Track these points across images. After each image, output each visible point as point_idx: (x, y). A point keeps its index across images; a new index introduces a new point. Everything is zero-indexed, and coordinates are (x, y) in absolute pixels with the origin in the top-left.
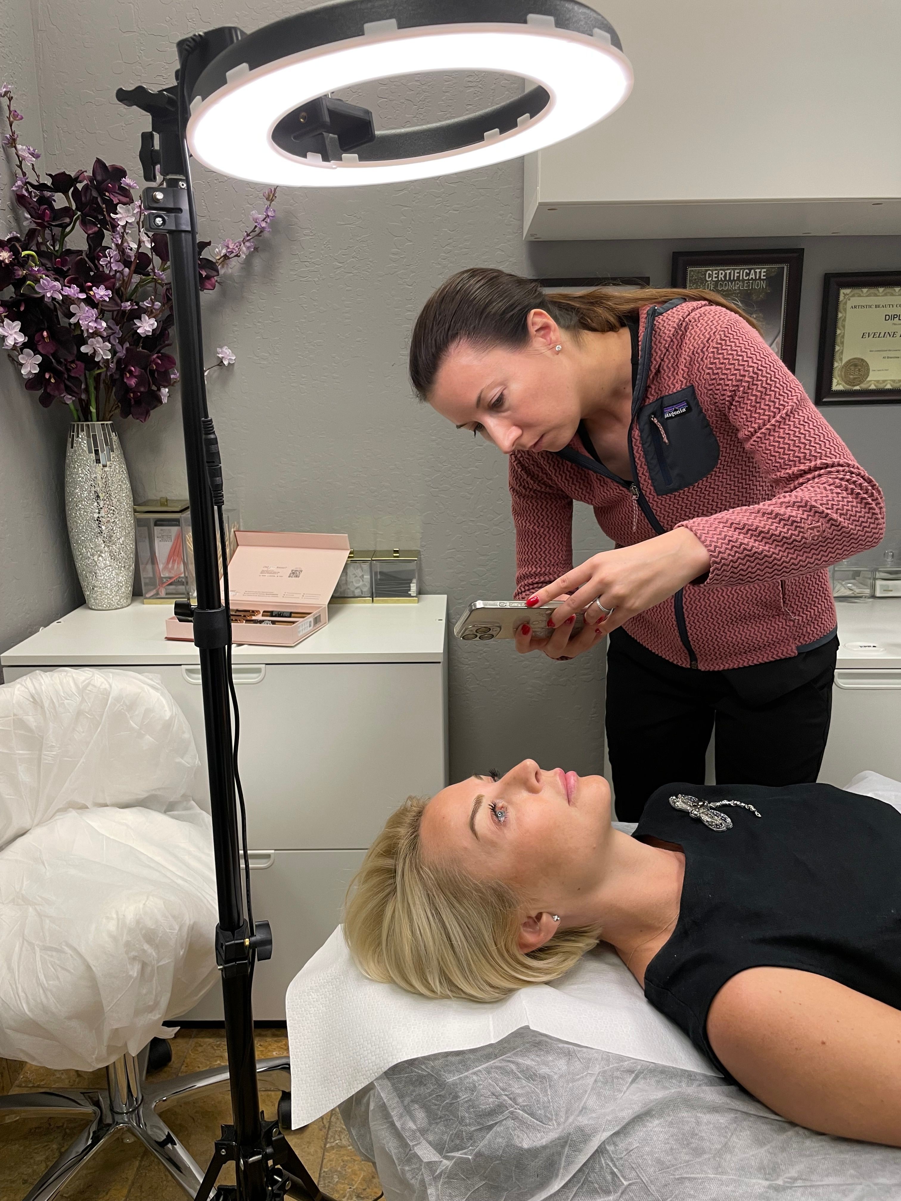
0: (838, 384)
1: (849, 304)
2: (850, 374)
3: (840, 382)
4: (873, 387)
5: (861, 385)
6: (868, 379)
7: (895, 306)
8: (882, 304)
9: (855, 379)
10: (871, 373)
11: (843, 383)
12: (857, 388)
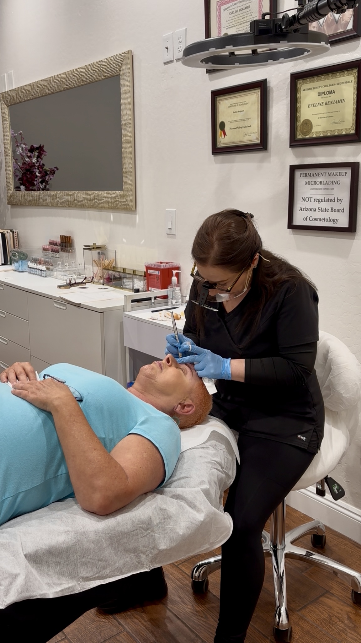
0: (300, 135)
1: (303, 88)
2: (305, 129)
3: (300, 134)
4: (314, 136)
5: (309, 135)
6: (313, 131)
7: (322, 87)
8: (316, 86)
9: (306, 131)
10: (313, 127)
11: (301, 134)
12: (307, 137)
